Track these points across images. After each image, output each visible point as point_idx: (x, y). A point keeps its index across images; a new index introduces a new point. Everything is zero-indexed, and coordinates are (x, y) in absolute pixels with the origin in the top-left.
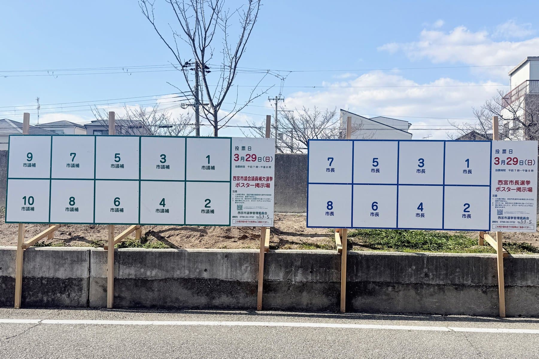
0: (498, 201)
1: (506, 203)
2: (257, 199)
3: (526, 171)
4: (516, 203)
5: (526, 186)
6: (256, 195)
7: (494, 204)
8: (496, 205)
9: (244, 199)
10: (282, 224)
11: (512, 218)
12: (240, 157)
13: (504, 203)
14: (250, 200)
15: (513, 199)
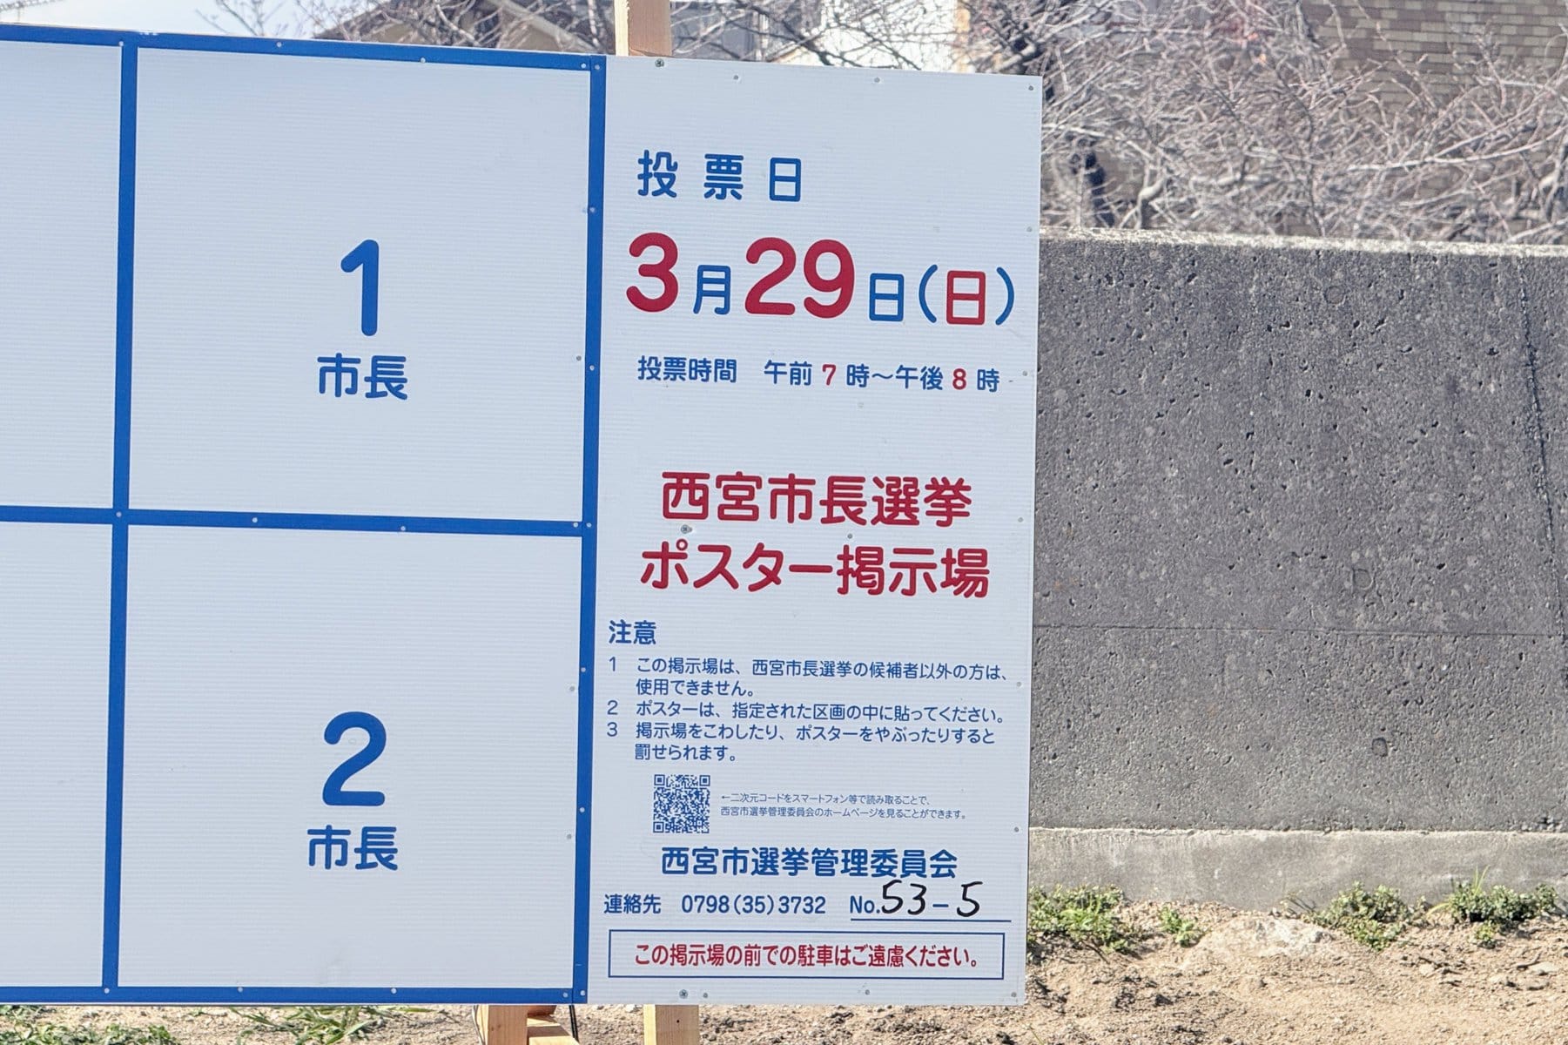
0: (662, 686)
1: (740, 711)
3: (933, 379)
4: (838, 711)
5: (928, 534)
7: (629, 720)
8: (644, 729)
11: (795, 860)
13: (723, 706)
15: (810, 667)
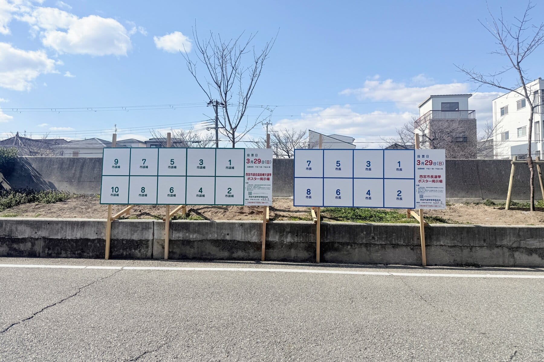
0: (420, 189)
1: (425, 190)
2: (261, 188)
3: (438, 169)
4: (432, 190)
5: (438, 179)
6: (260, 185)
7: (418, 191)
8: (419, 191)
9: (253, 187)
10: (276, 204)
11: (429, 200)
12: (250, 161)
13: (424, 190)
14: (257, 189)
15: (430, 187)
